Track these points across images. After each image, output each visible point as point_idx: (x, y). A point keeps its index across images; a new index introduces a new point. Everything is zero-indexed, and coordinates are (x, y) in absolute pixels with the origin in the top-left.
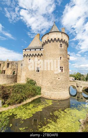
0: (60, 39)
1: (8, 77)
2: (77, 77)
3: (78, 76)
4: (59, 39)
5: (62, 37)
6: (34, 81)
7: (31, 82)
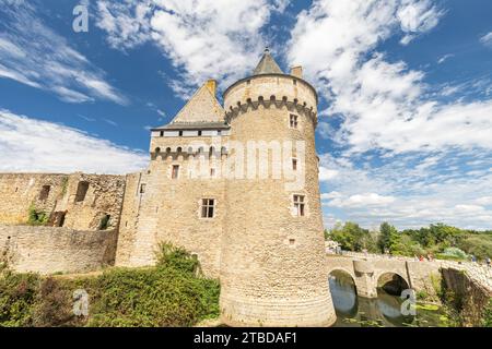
0: (290, 99)
1: (76, 241)
2: (349, 240)
3: (349, 235)
4: (285, 98)
5: (296, 94)
6: (188, 255)
7: (178, 261)
